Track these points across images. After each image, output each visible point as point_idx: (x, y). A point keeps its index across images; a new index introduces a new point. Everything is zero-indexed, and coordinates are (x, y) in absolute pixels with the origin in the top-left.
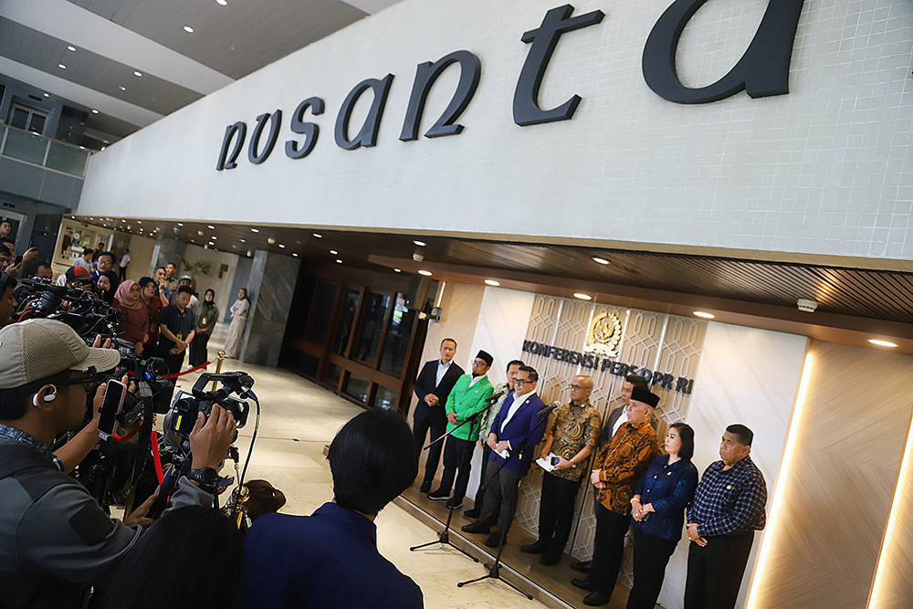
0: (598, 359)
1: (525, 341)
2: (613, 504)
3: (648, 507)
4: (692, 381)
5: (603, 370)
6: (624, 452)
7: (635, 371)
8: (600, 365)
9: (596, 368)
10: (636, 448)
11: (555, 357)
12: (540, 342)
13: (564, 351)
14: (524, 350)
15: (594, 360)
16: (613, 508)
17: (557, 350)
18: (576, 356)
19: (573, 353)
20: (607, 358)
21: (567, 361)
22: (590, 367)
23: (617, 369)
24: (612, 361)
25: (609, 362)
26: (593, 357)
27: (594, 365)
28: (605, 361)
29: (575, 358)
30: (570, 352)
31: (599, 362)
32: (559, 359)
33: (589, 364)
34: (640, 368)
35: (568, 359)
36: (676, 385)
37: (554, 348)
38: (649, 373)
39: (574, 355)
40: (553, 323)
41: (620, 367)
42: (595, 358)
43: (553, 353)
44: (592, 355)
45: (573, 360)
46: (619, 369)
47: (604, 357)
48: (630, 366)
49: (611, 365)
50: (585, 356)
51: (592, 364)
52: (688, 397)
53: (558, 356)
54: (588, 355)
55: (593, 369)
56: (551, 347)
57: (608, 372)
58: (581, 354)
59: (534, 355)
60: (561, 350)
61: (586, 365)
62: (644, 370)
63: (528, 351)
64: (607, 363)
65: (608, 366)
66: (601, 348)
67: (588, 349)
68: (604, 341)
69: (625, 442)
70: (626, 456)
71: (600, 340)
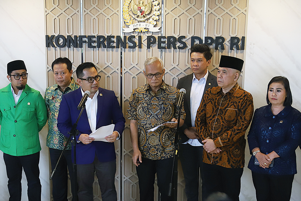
0: (140, 38)
1: (47, 37)
2: (231, 163)
3: (273, 155)
4: (243, 38)
5: (149, 47)
6: (230, 117)
7: (184, 40)
8: (145, 43)
9: (140, 47)
10: (240, 110)
11: (90, 46)
12: (66, 35)
13: (99, 37)
14: (48, 45)
15: (136, 40)
16: (232, 165)
17: (90, 38)
18: (114, 39)
19: (110, 37)
20: (150, 35)
21: (105, 47)
22: (134, 47)
23: (164, 42)
24: (156, 36)
25: (154, 38)
26: (134, 37)
27: (137, 44)
28: (149, 38)
29: (114, 42)
30: (106, 37)
31: (142, 40)
32: (95, 47)
33: (132, 45)
34: (189, 36)
35: (106, 44)
36: (229, 44)
37: (85, 37)
38: (199, 39)
39: (112, 39)
40: (76, 12)
41: (166, 40)
42: (137, 38)
43: (85, 42)
44: (133, 35)
45: (112, 44)
46: (166, 43)
47: (146, 34)
48: (177, 37)
49: (157, 40)
50: (125, 37)
51: (134, 43)
52: (243, 53)
53: (93, 45)
54: (128, 36)
55: (137, 48)
56: (81, 37)
57: (155, 47)
58: (119, 36)
59: (63, 48)
60: (94, 37)
61: (127, 45)
62: (193, 39)
63: (54, 46)
64: (152, 39)
65: (154, 42)
66: (142, 26)
67: (127, 30)
68: (143, 19)
69: (226, 108)
70: (232, 119)
71: (139, 19)
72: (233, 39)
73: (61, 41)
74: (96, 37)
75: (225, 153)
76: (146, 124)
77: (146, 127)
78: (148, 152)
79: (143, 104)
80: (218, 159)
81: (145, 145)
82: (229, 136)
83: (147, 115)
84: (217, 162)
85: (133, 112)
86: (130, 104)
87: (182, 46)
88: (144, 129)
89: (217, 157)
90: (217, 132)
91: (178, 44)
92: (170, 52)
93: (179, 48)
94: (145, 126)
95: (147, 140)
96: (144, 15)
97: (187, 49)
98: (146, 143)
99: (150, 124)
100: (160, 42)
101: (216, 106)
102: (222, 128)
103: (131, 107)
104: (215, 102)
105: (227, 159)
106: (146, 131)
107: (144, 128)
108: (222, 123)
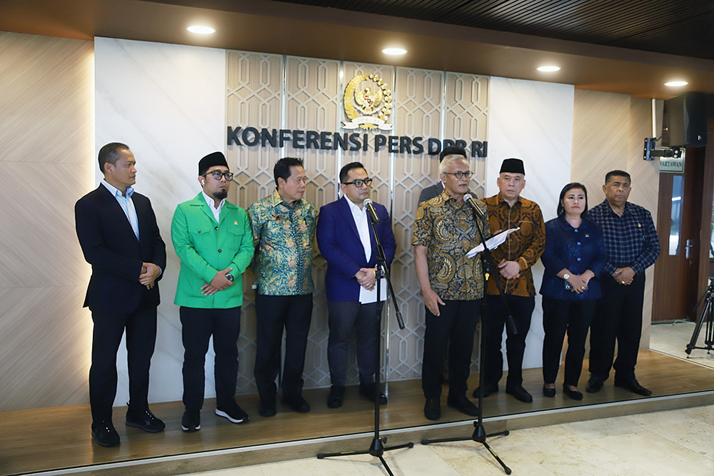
0: (366, 136)
1: (229, 128)
2: (530, 290)
4: (486, 143)
5: (377, 150)
6: (527, 231)
7: (420, 143)
8: (371, 143)
9: (365, 149)
11: (296, 145)
12: (258, 127)
13: (310, 133)
14: (230, 142)
15: (360, 139)
16: (530, 293)
17: (296, 133)
18: (331, 137)
19: (324, 134)
20: (379, 133)
21: (317, 147)
22: (357, 149)
23: (396, 144)
24: (387, 136)
25: (384, 138)
26: (358, 135)
27: (362, 145)
28: (377, 137)
29: (329, 141)
30: (319, 133)
31: (369, 140)
32: (302, 147)
33: (355, 146)
34: (426, 138)
35: (319, 144)
36: (470, 150)
37: (288, 131)
38: (438, 142)
39: (327, 137)
40: (276, 95)
41: (399, 141)
42: (362, 136)
43: (288, 139)
44: (356, 132)
45: (326, 143)
46: (399, 145)
47: (373, 132)
48: (412, 139)
49: (388, 141)
50: (346, 135)
51: (358, 144)
52: (484, 160)
53: (300, 143)
54: (349, 135)
55: (361, 150)
56: (282, 132)
57: (384, 150)
58: (338, 133)
59: (253, 147)
60: (302, 132)
61: (349, 148)
62: (431, 141)
63: (239, 143)
64: (381, 139)
65: (384, 144)
66: (370, 121)
67: (349, 126)
68: (370, 113)
69: (518, 221)
70: (529, 234)
71: (365, 112)
72: (474, 143)
73: (251, 137)
74: (305, 132)
75: (524, 277)
76: (454, 249)
77: (454, 254)
78: (457, 290)
79: (446, 220)
80: (513, 287)
81: (452, 281)
82: (533, 255)
83: (453, 235)
84: (512, 290)
85: (421, 235)
86: (418, 223)
87: (417, 149)
88: (452, 256)
89: (512, 285)
90: (515, 251)
91: (413, 148)
92: (403, 157)
93: (415, 152)
94: (452, 253)
95: (457, 272)
96: (372, 106)
97: (423, 154)
98: (454, 277)
99: (461, 248)
100: (391, 144)
101: (503, 220)
102: (520, 247)
103: (418, 226)
104: (500, 215)
105: (526, 286)
106: (454, 259)
107: (450, 254)
108: (518, 240)
